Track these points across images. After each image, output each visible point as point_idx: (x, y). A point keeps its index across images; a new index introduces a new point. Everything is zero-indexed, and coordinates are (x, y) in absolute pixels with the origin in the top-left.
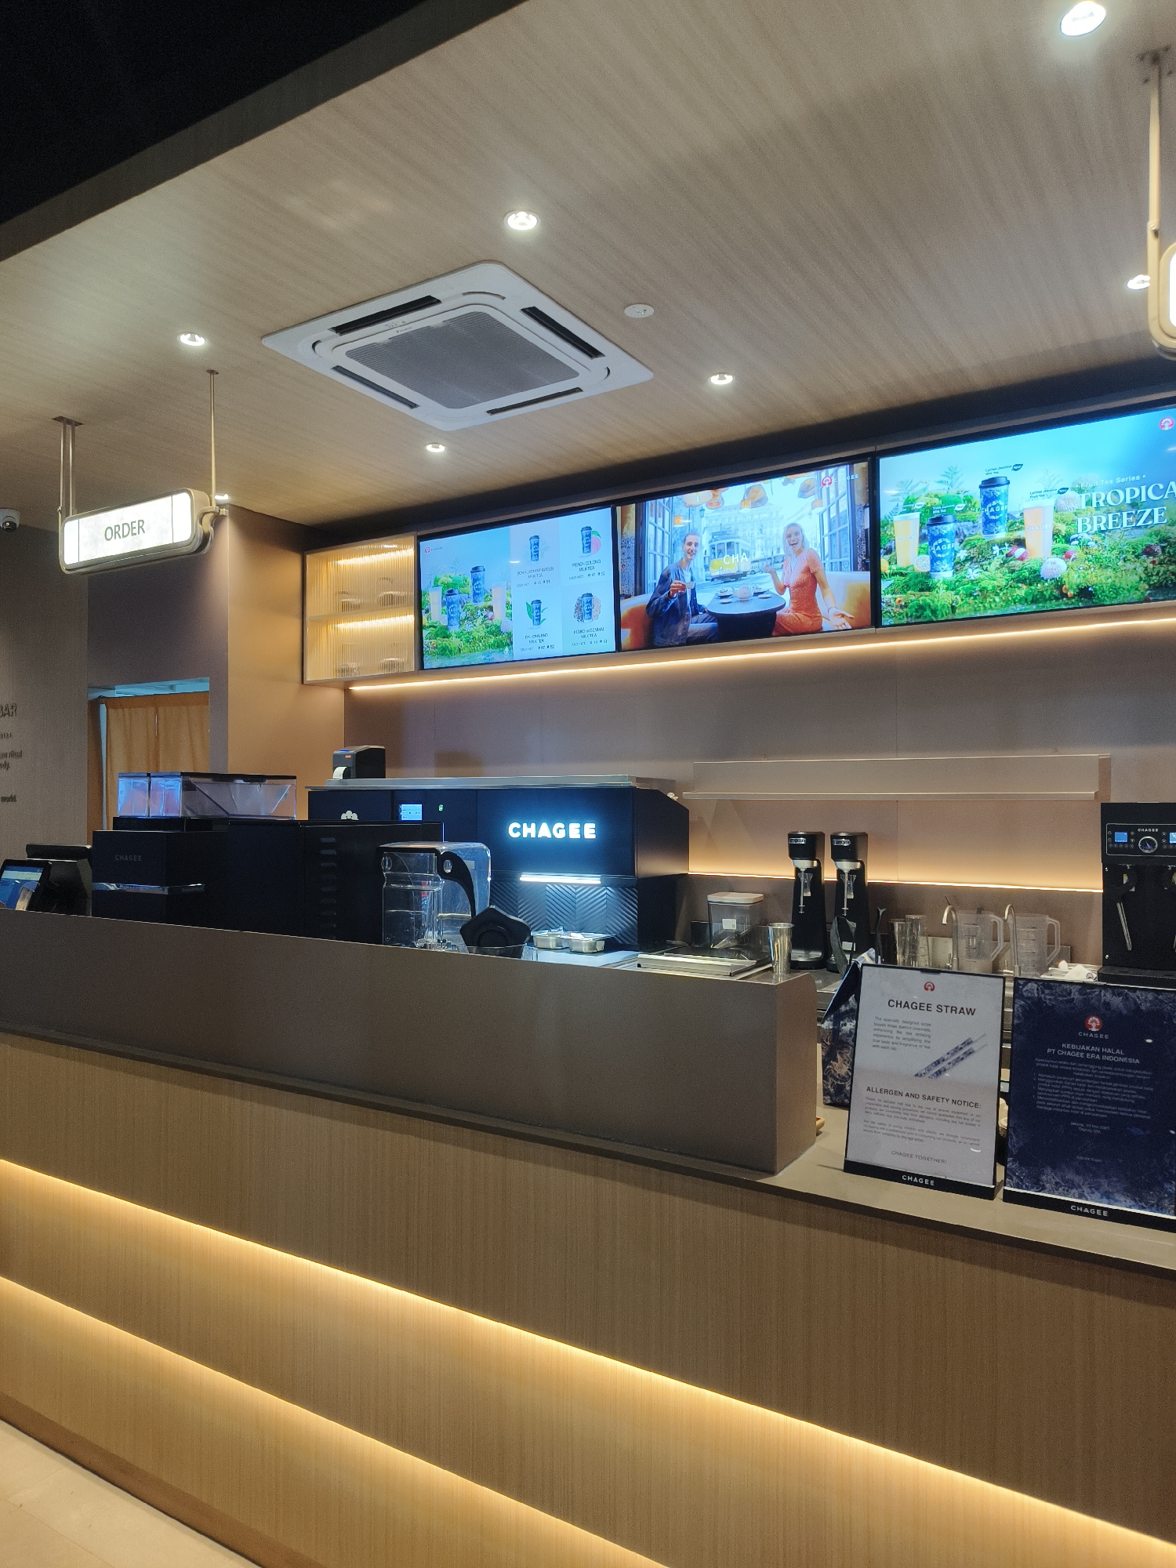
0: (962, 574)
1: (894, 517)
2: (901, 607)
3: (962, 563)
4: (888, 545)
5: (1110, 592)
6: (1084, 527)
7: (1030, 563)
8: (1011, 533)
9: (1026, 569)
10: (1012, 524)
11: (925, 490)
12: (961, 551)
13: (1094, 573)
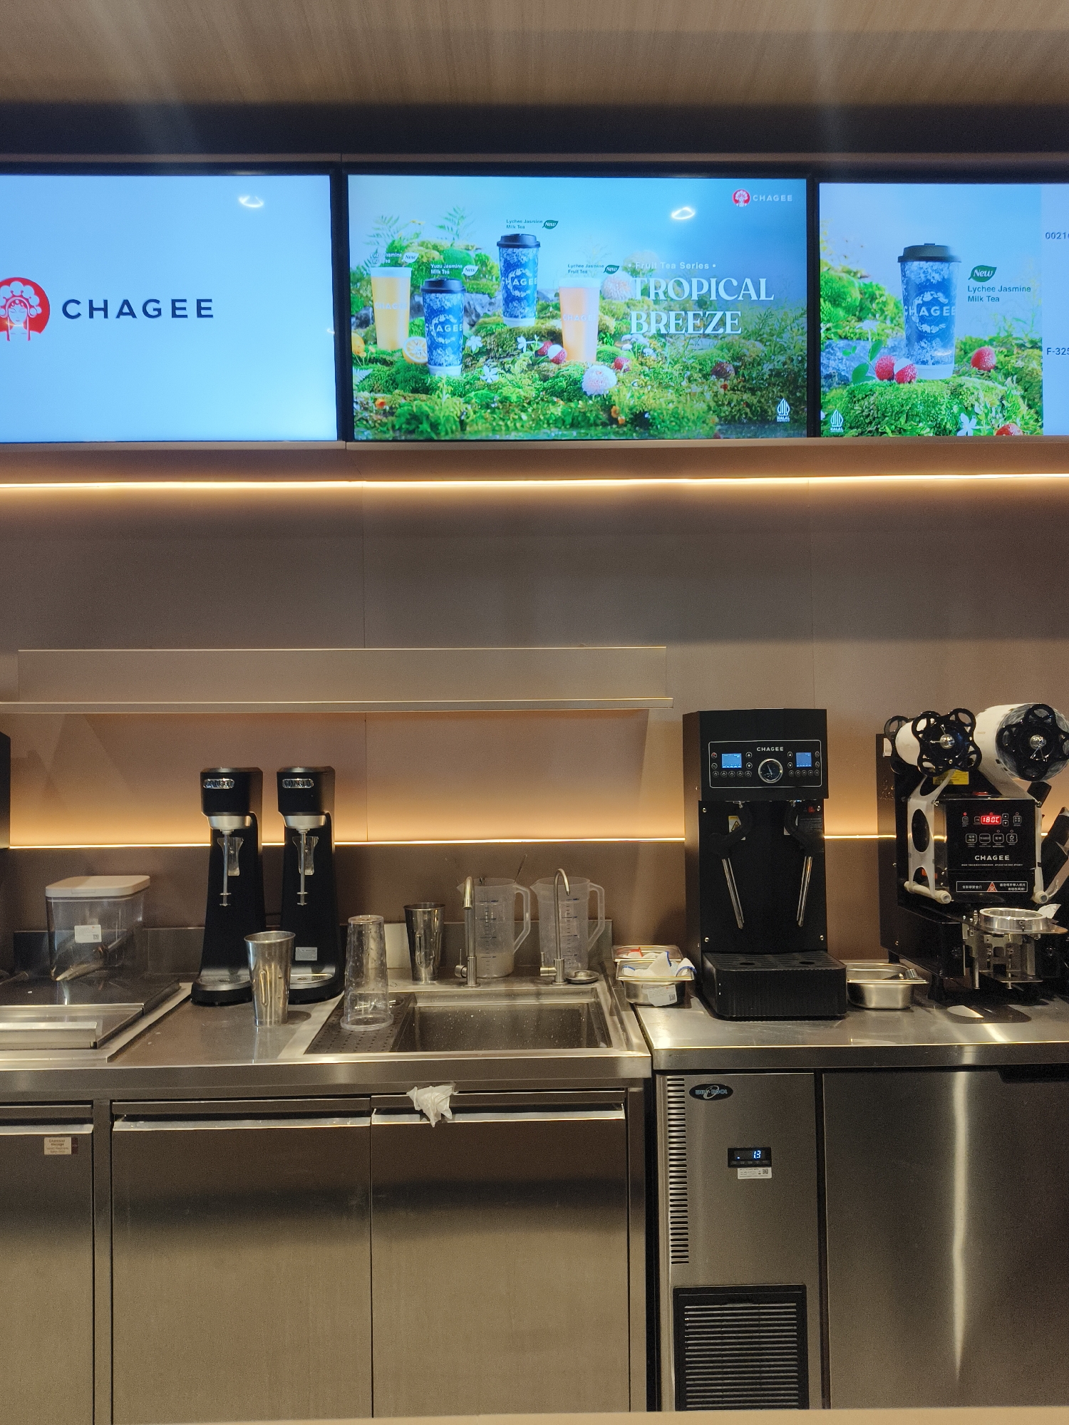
0: (476, 372)
1: (371, 269)
2: (385, 414)
3: (475, 357)
4: (363, 312)
5: (672, 421)
6: (639, 327)
7: (571, 368)
8: (542, 321)
9: (563, 376)
10: (544, 308)
11: (418, 235)
12: (473, 337)
13: (651, 394)
